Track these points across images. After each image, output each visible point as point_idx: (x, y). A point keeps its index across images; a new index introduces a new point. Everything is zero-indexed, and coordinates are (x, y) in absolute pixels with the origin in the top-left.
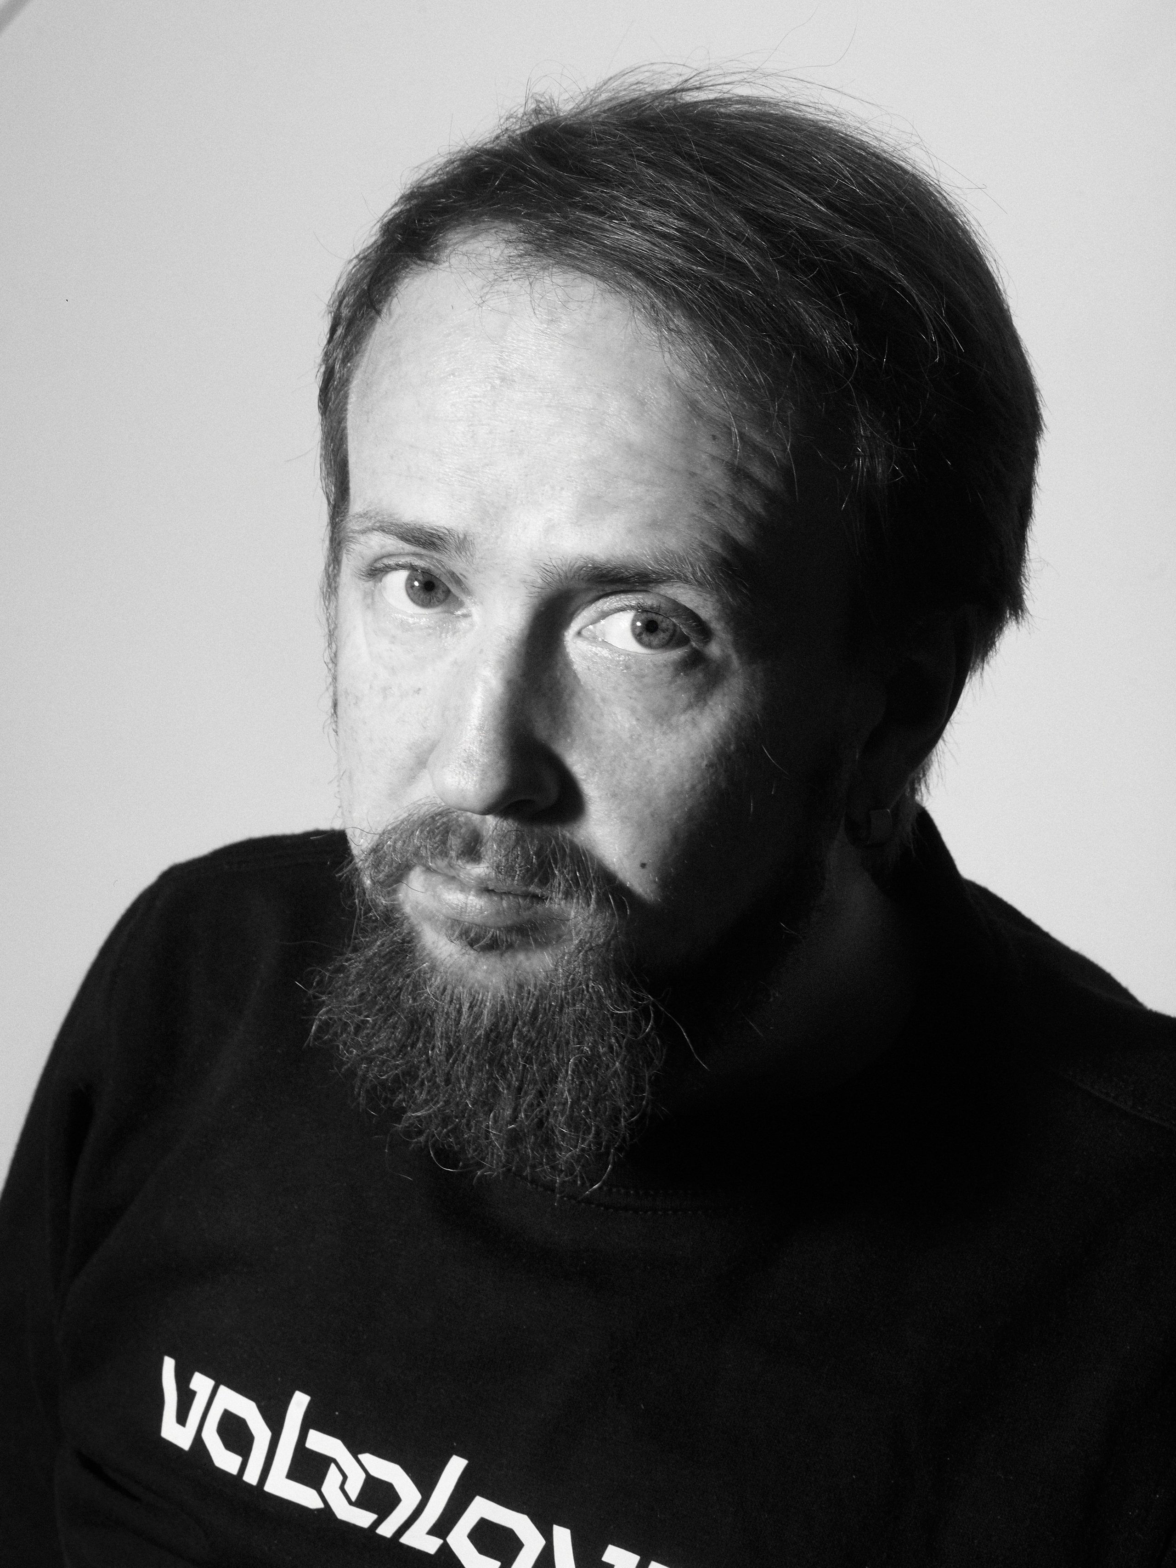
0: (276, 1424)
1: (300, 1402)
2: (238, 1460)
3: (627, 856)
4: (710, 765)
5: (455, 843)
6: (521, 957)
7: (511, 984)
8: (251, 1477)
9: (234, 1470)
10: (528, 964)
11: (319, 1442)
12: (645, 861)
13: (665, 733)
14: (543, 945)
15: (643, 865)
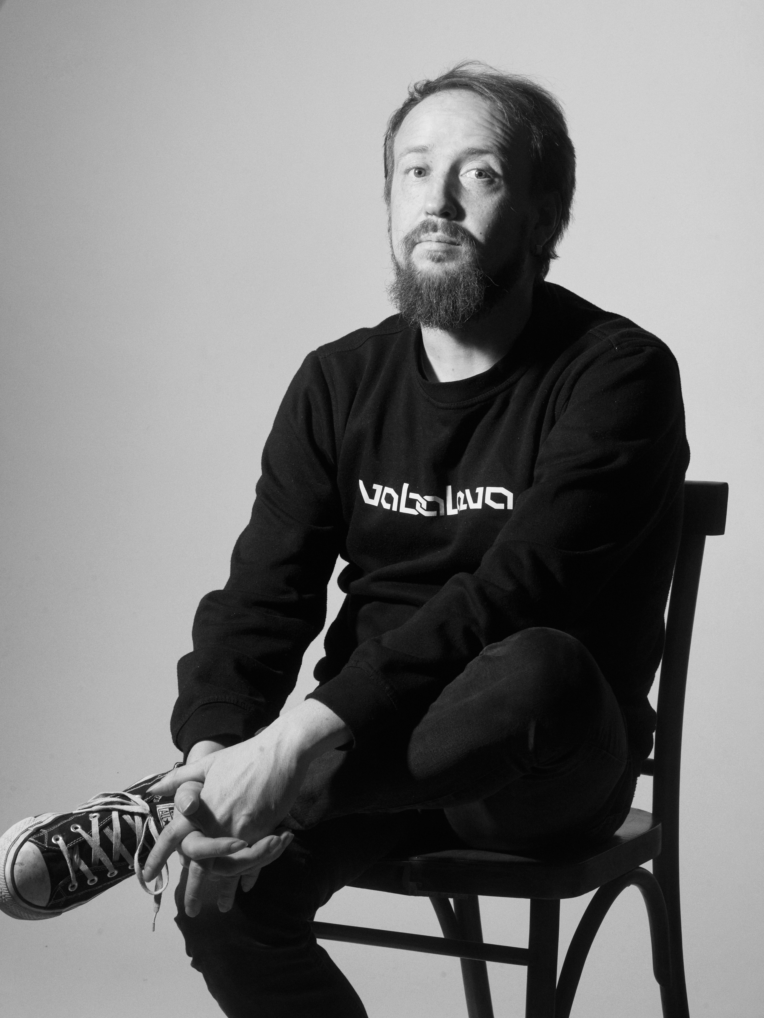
0: (399, 493)
1: (406, 486)
2: (389, 505)
3: (476, 230)
4: (497, 207)
5: (430, 228)
6: (446, 264)
7: (444, 272)
8: (395, 509)
9: (389, 508)
10: (448, 267)
11: (413, 496)
12: (481, 232)
13: (485, 198)
14: (453, 259)
15: (481, 233)
